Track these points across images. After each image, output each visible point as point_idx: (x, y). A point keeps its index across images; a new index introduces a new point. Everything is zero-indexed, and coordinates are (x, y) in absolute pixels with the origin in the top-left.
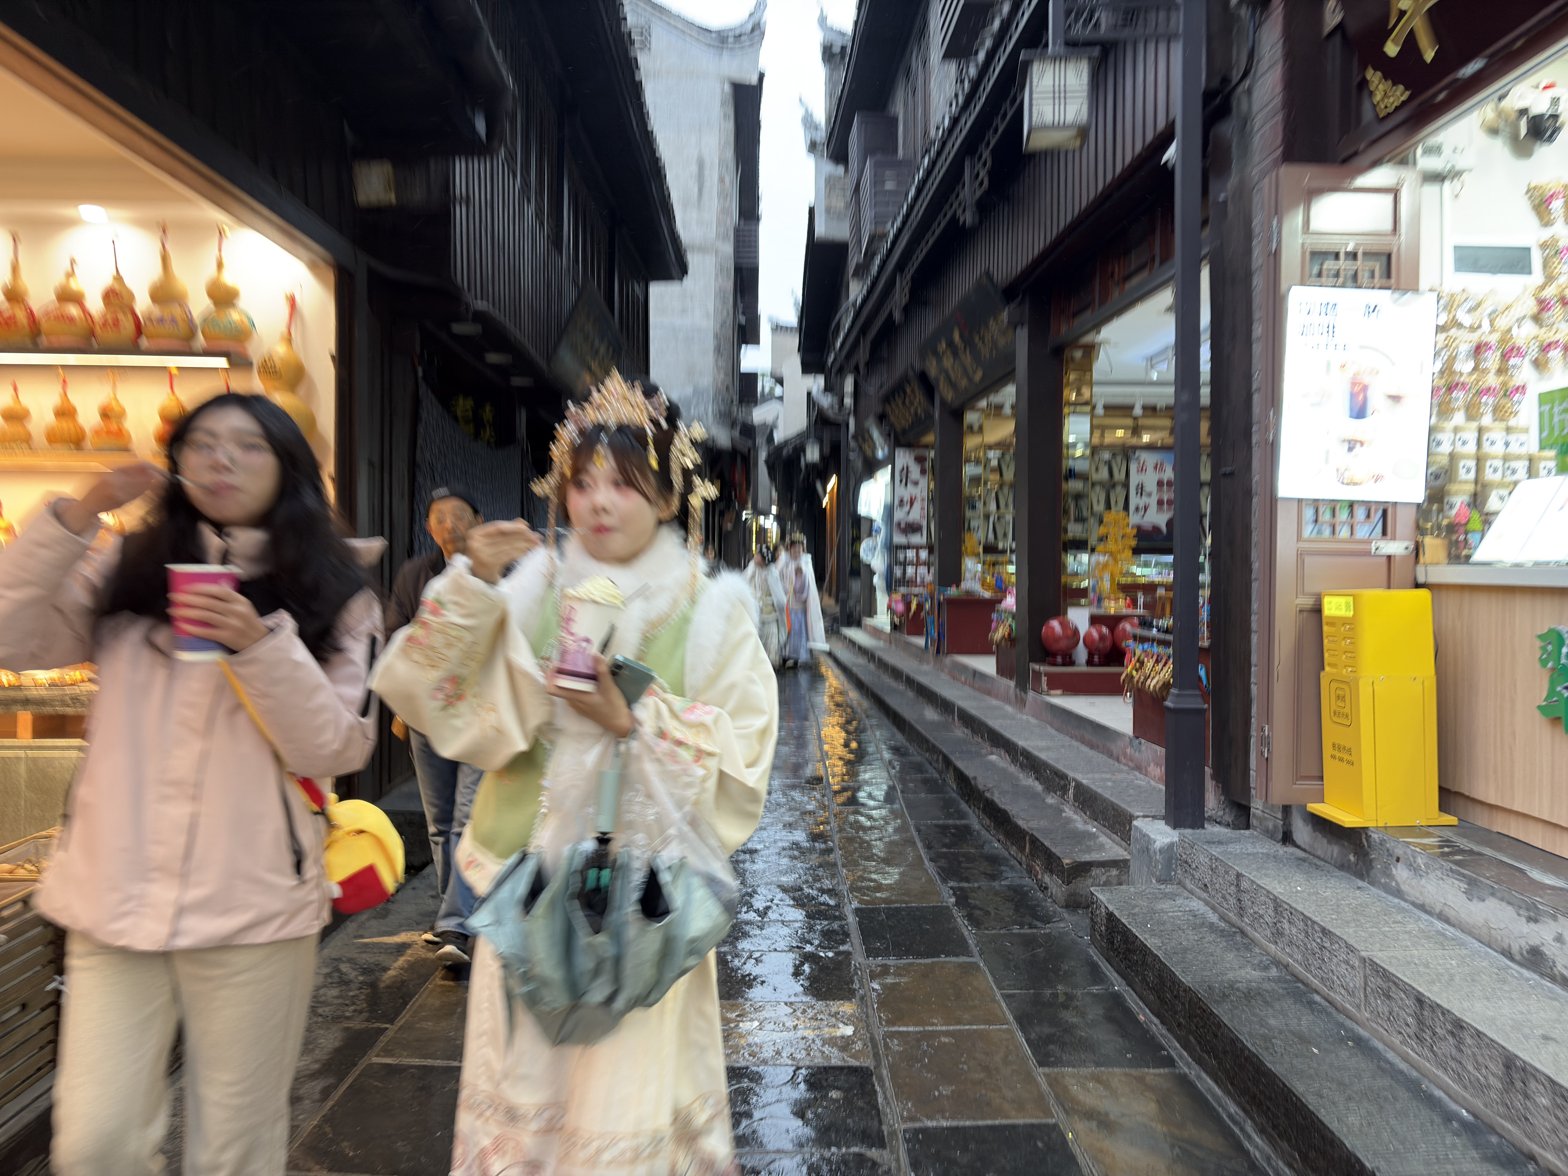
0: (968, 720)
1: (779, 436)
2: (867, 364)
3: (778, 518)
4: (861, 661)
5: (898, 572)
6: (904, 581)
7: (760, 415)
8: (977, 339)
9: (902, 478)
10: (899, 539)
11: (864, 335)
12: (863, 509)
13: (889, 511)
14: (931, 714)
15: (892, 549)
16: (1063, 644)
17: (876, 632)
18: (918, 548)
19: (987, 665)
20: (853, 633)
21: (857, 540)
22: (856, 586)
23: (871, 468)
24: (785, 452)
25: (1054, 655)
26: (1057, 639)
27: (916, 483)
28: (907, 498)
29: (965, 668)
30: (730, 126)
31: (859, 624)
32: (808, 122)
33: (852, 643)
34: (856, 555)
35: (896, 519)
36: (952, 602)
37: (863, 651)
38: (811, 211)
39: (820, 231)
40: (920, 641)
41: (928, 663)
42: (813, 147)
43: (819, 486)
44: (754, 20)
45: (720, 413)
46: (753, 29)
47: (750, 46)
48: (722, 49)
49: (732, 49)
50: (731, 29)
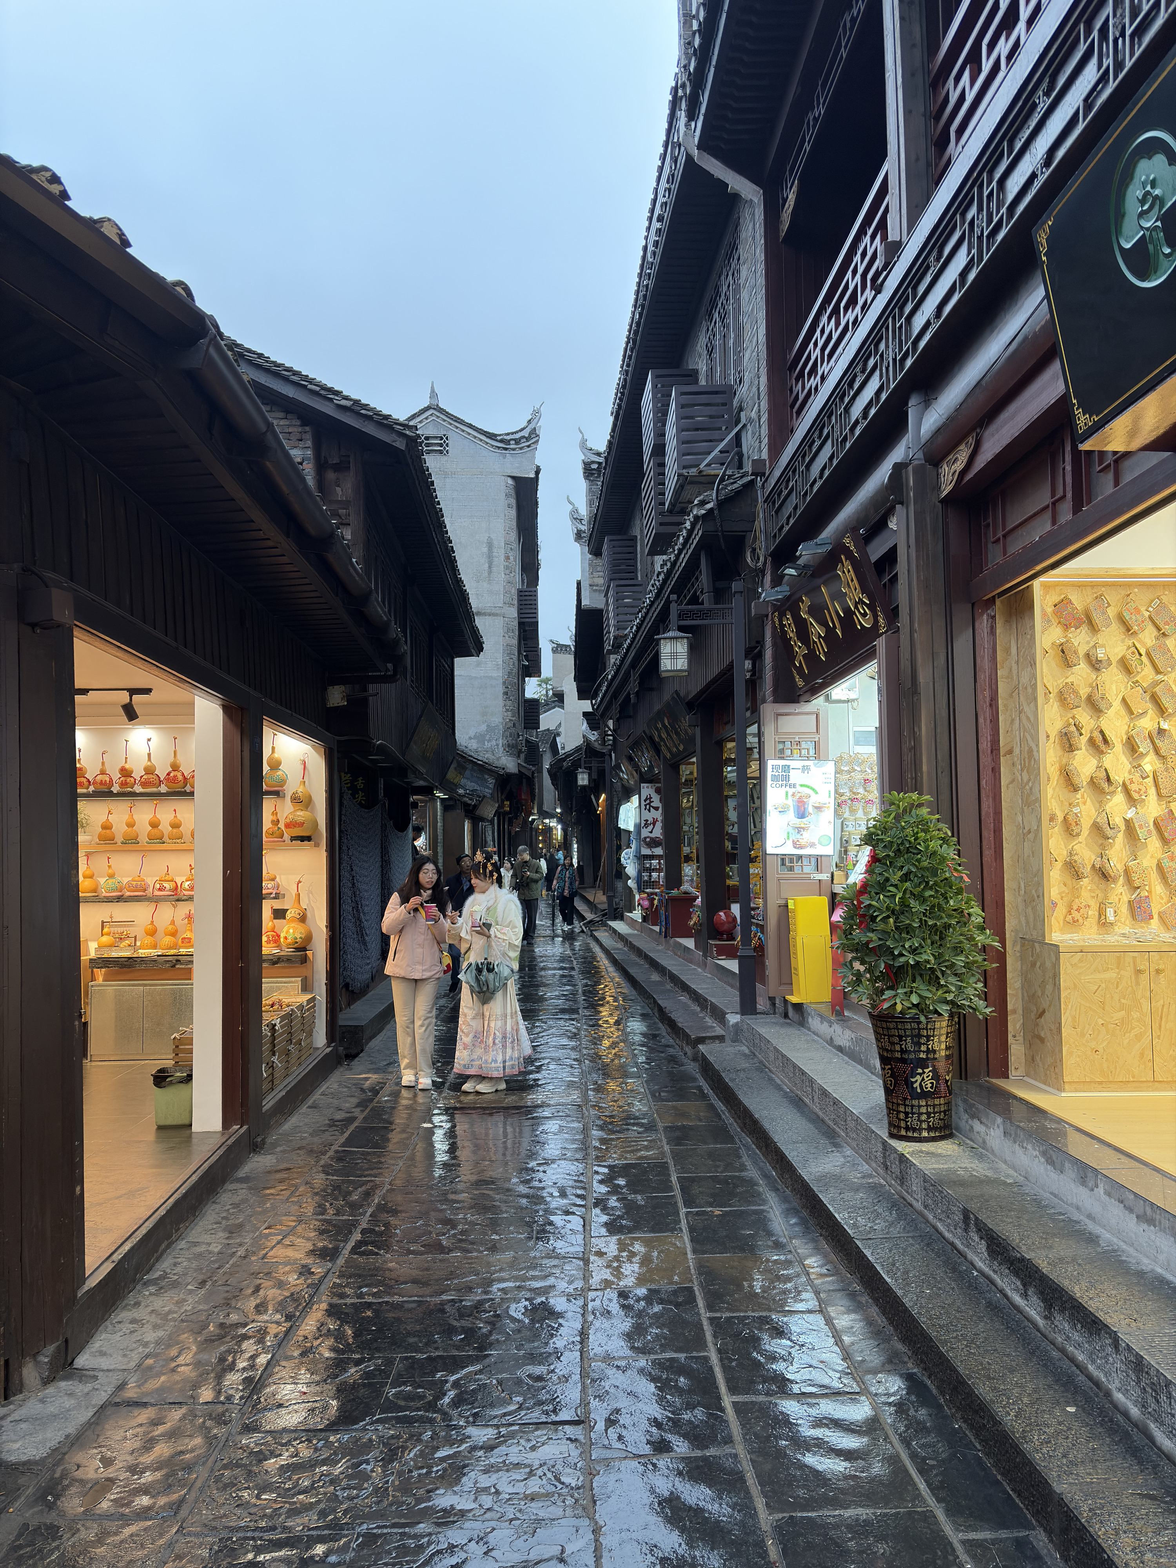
0: (674, 978)
4: (620, 945)
5: (645, 875)
8: (676, 726)
9: (647, 805)
10: (646, 851)
12: (622, 825)
13: (639, 827)
14: (655, 977)
15: (641, 858)
16: (726, 927)
17: (632, 923)
18: (659, 858)
19: (690, 943)
20: (617, 925)
21: (619, 849)
22: (619, 885)
23: (627, 794)
25: (722, 934)
26: (723, 924)
27: (657, 809)
28: (650, 820)
29: (680, 944)
30: (513, 513)
31: (621, 918)
32: (575, 518)
33: (617, 934)
34: (619, 860)
35: (643, 834)
36: (673, 899)
37: (621, 937)
38: (579, 584)
39: (585, 602)
40: (657, 928)
42: (579, 536)
44: (532, 426)
45: (509, 746)
46: (530, 434)
47: (529, 446)
48: (506, 449)
49: (514, 449)
50: (513, 433)
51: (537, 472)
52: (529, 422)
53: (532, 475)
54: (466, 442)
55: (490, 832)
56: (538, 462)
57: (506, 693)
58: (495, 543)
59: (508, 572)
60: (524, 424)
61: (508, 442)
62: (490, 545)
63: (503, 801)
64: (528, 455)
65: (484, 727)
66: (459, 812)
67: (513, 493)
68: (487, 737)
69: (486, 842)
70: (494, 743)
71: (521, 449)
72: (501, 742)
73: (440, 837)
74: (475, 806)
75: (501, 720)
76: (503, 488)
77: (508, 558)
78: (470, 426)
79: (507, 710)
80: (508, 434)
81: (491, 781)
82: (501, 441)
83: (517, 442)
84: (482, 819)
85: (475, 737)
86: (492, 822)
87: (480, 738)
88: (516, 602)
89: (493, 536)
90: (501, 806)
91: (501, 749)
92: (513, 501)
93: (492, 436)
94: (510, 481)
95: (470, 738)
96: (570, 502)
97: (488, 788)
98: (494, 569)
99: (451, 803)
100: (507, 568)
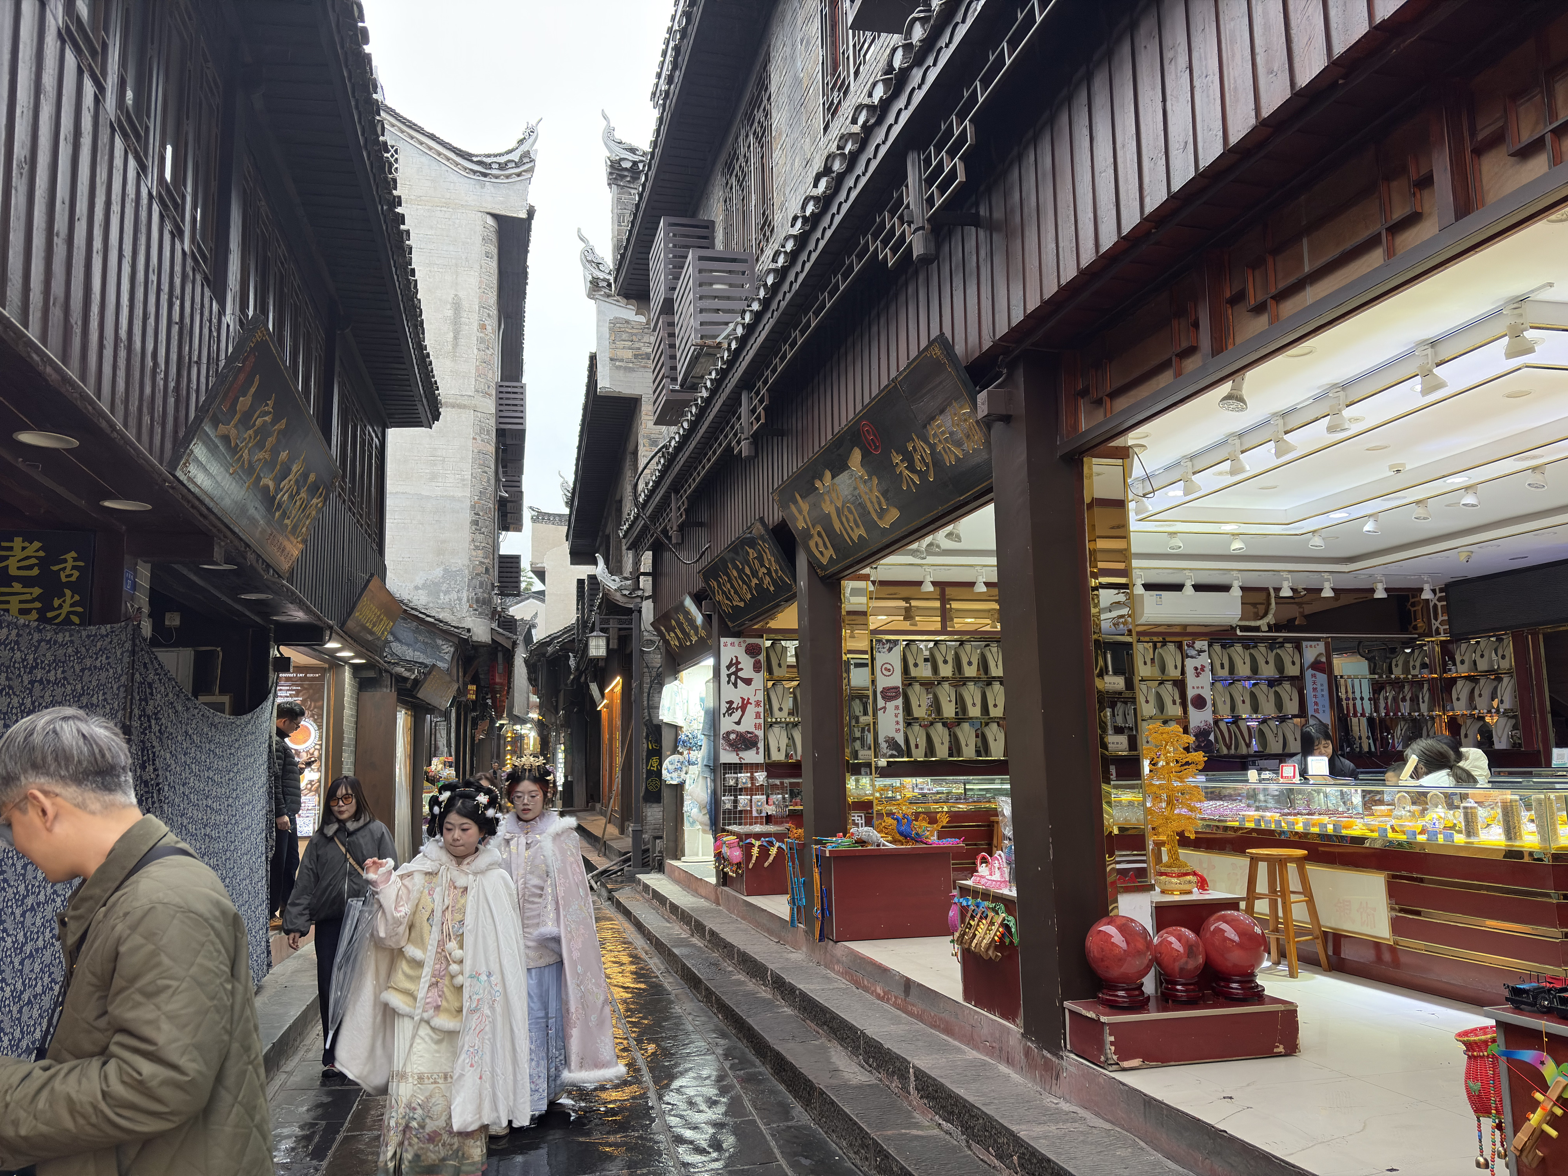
1: (538, 635)
2: (681, 528)
3: (541, 727)
5: (727, 801)
6: (738, 816)
7: (519, 611)
8: (897, 459)
9: (730, 674)
10: (728, 757)
11: (677, 492)
12: (666, 717)
13: (713, 719)
15: (717, 770)
17: (689, 882)
18: (753, 767)
20: (652, 880)
22: (653, 814)
24: (550, 649)
25: (1111, 985)
27: (748, 682)
28: (737, 702)
29: (882, 972)
30: (494, 265)
31: (659, 867)
32: (591, 260)
33: (657, 896)
34: (653, 774)
35: (723, 731)
38: (593, 358)
39: (604, 383)
40: (778, 907)
41: (796, 946)
42: (595, 287)
43: (594, 688)
44: (524, 148)
45: (477, 601)
46: (521, 158)
47: (519, 175)
48: (485, 175)
49: (497, 177)
50: (495, 156)
51: (531, 213)
52: (521, 142)
53: (523, 215)
54: (425, 160)
55: (444, 733)
56: (531, 201)
57: (475, 523)
58: (465, 304)
59: (482, 346)
60: (513, 144)
61: (489, 166)
62: (457, 307)
63: (465, 685)
64: (518, 186)
65: (438, 572)
66: (387, 694)
67: (494, 237)
68: (444, 587)
69: (436, 748)
70: (454, 596)
71: (508, 177)
72: (465, 595)
73: (349, 735)
74: (416, 683)
75: (467, 562)
76: (479, 228)
77: (483, 327)
78: (432, 137)
79: (477, 548)
80: (489, 156)
81: (447, 650)
82: (480, 163)
83: (502, 167)
84: (430, 709)
85: (425, 586)
86: (446, 715)
87: (433, 588)
88: (494, 393)
89: (461, 294)
90: (462, 692)
91: (466, 606)
92: (494, 251)
93: (466, 156)
94: (490, 221)
95: (417, 588)
96: (582, 239)
97: (442, 659)
98: (462, 341)
99: (371, 674)
100: (481, 341)
